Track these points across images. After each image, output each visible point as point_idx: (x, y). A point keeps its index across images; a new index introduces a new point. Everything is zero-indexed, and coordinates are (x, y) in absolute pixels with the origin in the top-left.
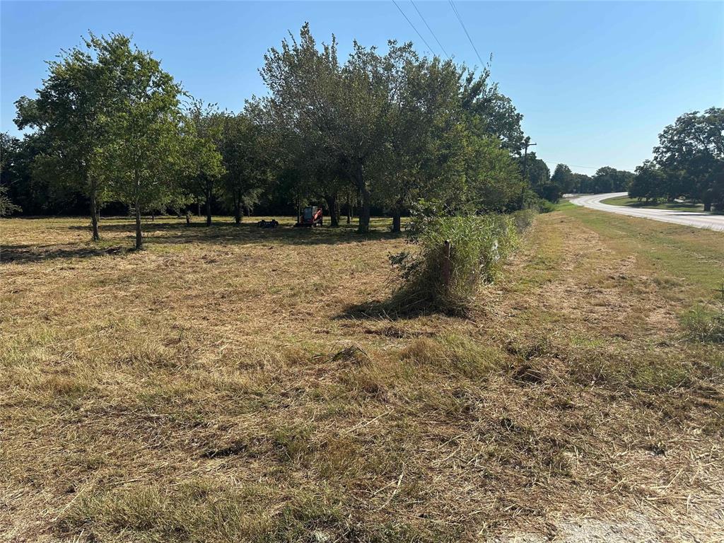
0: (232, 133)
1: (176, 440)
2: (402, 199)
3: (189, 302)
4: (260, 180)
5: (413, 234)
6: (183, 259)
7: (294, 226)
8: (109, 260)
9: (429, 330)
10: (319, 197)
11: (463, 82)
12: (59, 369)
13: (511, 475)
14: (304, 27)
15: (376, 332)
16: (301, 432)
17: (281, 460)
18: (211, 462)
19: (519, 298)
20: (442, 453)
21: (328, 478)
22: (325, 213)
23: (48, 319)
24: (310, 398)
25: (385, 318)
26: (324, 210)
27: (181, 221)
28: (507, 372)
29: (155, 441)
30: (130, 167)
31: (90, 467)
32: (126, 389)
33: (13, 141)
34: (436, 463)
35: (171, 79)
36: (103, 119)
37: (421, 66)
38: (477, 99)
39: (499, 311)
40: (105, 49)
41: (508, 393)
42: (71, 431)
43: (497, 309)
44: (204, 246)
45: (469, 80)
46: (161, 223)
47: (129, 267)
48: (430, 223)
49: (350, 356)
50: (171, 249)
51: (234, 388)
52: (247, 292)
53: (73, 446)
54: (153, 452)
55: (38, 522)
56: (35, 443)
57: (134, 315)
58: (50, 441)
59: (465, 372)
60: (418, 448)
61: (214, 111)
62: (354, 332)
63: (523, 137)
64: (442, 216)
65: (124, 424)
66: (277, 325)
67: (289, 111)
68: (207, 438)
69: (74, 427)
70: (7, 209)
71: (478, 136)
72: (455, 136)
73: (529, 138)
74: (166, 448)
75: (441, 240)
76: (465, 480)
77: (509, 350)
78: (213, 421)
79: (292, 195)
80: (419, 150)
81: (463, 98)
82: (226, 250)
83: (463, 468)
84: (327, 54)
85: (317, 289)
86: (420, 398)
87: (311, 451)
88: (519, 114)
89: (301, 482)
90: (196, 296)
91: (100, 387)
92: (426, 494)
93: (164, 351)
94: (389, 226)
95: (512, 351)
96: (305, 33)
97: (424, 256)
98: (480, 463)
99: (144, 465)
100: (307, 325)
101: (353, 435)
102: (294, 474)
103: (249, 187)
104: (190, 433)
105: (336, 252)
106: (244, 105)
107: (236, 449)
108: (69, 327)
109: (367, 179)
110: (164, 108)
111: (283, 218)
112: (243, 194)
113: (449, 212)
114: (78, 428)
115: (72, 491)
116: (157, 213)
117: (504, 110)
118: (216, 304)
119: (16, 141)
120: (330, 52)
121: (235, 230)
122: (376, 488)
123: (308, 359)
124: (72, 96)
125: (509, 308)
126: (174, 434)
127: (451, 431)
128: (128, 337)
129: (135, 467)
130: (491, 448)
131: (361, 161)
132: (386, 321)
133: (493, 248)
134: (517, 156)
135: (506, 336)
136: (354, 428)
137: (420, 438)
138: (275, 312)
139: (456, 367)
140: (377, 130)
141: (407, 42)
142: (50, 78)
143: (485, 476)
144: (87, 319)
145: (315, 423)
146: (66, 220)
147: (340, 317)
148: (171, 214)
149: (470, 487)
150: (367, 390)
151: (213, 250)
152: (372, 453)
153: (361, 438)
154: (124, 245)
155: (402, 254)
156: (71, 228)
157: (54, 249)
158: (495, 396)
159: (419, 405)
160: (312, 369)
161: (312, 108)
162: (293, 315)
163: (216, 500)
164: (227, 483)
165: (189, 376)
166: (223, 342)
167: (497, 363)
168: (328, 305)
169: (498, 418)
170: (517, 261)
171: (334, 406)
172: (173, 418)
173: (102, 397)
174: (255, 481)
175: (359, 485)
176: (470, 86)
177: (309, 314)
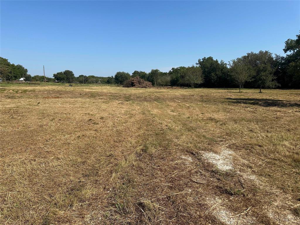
12: (295, 151)
23: (289, 131)
70: (275, 85)
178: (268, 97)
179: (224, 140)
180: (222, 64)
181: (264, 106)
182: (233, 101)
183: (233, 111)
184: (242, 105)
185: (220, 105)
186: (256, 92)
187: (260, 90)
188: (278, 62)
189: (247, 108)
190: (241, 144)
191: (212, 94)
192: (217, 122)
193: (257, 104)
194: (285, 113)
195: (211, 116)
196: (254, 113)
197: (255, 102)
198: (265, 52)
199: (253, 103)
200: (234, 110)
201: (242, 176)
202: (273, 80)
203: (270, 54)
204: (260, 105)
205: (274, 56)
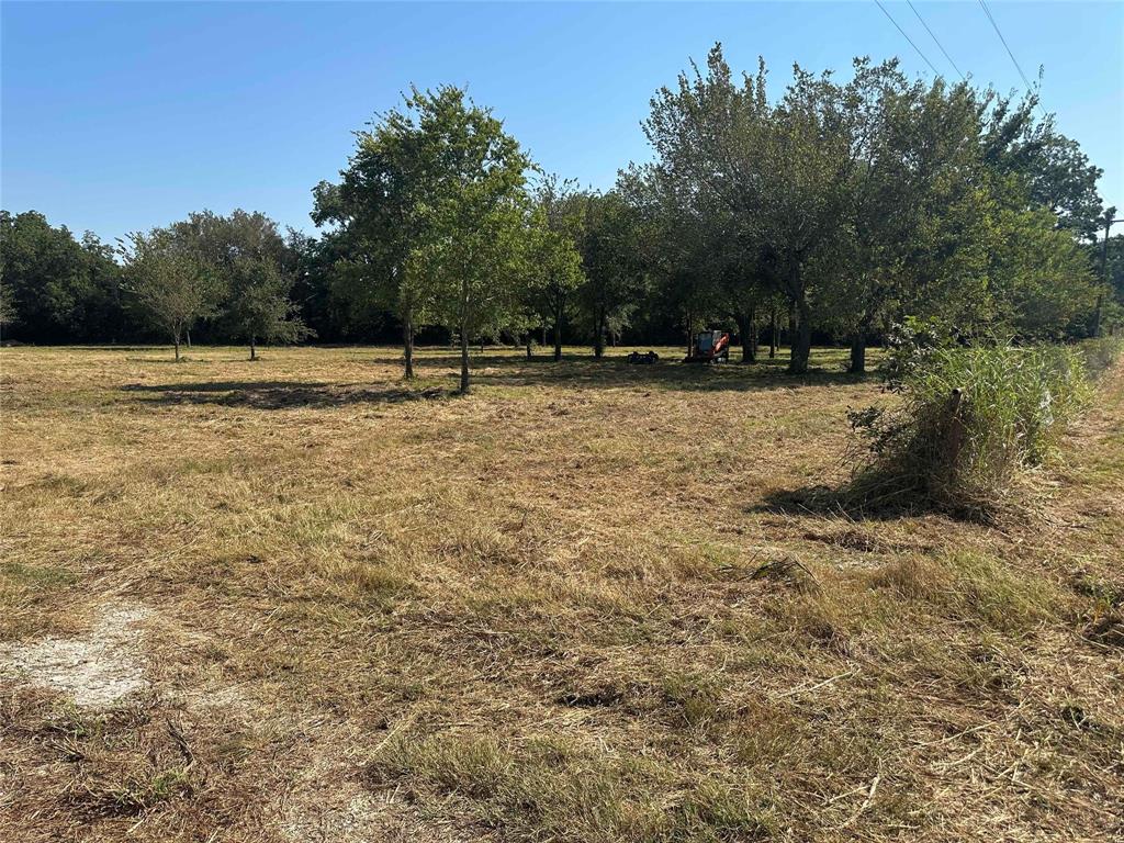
0: (598, 221)
1: (520, 672)
2: (870, 317)
3: (532, 471)
4: (632, 291)
5: (892, 375)
6: (522, 409)
7: (683, 361)
8: (426, 407)
9: (922, 542)
10: (725, 315)
11: (987, 117)
12: (366, 554)
13: (1085, 809)
14: (713, 51)
15: (824, 539)
16: (706, 686)
17: (675, 725)
18: (570, 713)
19: (1091, 494)
20: (950, 752)
21: (751, 764)
22: (733, 342)
23: (349, 485)
24: (718, 635)
25: (840, 516)
26: (731, 337)
27: (519, 353)
28: (1073, 625)
29: (491, 670)
30: (457, 276)
31: (407, 696)
32: (452, 590)
33: (309, 241)
34: (940, 767)
35: (516, 147)
36: (423, 208)
37: (911, 97)
38: (1014, 145)
39: (1054, 516)
40: (432, 109)
41: (1074, 663)
42: (381, 643)
43: (1048, 512)
44: (551, 390)
45: (999, 115)
46: (493, 355)
47: (452, 417)
48: (925, 358)
49: (782, 574)
50: (508, 393)
51: (601, 605)
52: (613, 460)
53: (384, 664)
54: (489, 686)
55: (342, 764)
56: (336, 654)
57: (459, 484)
58: (354, 653)
59: (991, 619)
60: (906, 737)
61: (572, 190)
62: (785, 535)
63: (1101, 208)
64: (948, 346)
65: (450, 640)
66: (658, 514)
67: (684, 183)
68: (564, 674)
69: (385, 637)
70: (300, 333)
71: (1015, 208)
72: (969, 210)
73: (1113, 210)
74: (506, 682)
75: (945, 388)
76: (995, 803)
77: (1077, 587)
78: (572, 650)
79: (682, 313)
80: (903, 235)
81: (988, 145)
82: (580, 396)
83: (989, 781)
84: (749, 89)
85: (720, 462)
86: (907, 655)
87: (722, 718)
88: (1094, 168)
89: (707, 763)
90: (540, 463)
91: (419, 584)
92: (923, 816)
93: (501, 540)
94: (843, 363)
95: (1083, 590)
96: (715, 59)
97: (914, 415)
98: (1022, 777)
99: (476, 703)
100: (704, 517)
101: (790, 701)
102: (697, 749)
103: (616, 302)
104: (539, 664)
105: (751, 404)
106: (616, 177)
107: (604, 698)
108: (377, 498)
109: (807, 284)
110: (505, 188)
111: (664, 348)
112: (606, 313)
113: (961, 340)
114: (390, 639)
115: (384, 727)
116: (487, 341)
117: (1065, 161)
118: (568, 476)
119: (312, 242)
120: (755, 85)
121: (593, 368)
122: (833, 792)
123: (712, 572)
124: (385, 179)
125: (1072, 512)
126: (516, 663)
127: (966, 716)
128: (452, 516)
129: (465, 705)
130: (1045, 755)
131: (800, 255)
132: (841, 521)
133: (1042, 405)
134: (1088, 242)
135: (1070, 561)
136: (792, 691)
137: (909, 721)
138: (654, 493)
139: (974, 609)
140: (829, 204)
141: (889, 59)
142: (357, 154)
143: (1033, 803)
144: (400, 488)
145: (728, 676)
146: (370, 350)
147: (758, 509)
148: (506, 344)
149: (1003, 818)
150: (814, 634)
151: (564, 396)
152: (824, 735)
153: (806, 709)
154: (445, 387)
155: (873, 410)
156: (378, 361)
157: (357, 389)
158: (1052, 666)
159: (907, 667)
160: (718, 588)
161: (722, 175)
162: (682, 500)
163: (579, 770)
164: (595, 748)
165: (535, 580)
166: (581, 533)
167: (1053, 607)
168: (739, 489)
169: (1057, 704)
170: (1087, 428)
171: (758, 652)
172: (515, 639)
173: (420, 598)
174: (635, 750)
175: (804, 783)
176: (1001, 124)
177: (708, 501)
178: (279, 376)
179: (111, 566)
180: (90, 247)
181: (269, 408)
182: (152, 395)
183: (151, 436)
184: (189, 409)
185: (95, 415)
186: (237, 358)
187: (253, 351)
188: (299, 255)
189: (207, 419)
190: (182, 569)
191: (59, 372)
192: (78, 490)
193: (243, 401)
194: (335, 424)
195: (53, 468)
196: (234, 435)
197: (236, 395)
198: (252, 215)
199: (227, 398)
200: (157, 431)
201: (182, 707)
202: (289, 317)
203: (271, 226)
204: (255, 405)
205: (283, 233)
